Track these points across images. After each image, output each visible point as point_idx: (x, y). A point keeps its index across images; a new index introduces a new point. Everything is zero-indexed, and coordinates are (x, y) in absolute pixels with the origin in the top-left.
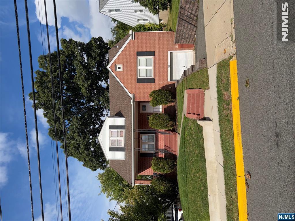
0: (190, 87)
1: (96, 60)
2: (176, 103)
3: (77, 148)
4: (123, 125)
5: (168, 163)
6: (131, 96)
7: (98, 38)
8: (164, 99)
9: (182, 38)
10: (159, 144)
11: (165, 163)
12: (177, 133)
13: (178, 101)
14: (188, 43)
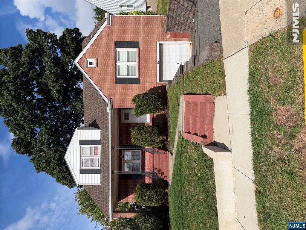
0: (190, 91)
1: (70, 56)
2: (168, 112)
3: (48, 163)
4: (98, 139)
5: (156, 193)
6: (107, 101)
7: (74, 29)
8: (151, 106)
9: (175, 24)
10: (146, 163)
11: (153, 193)
12: (168, 151)
13: (170, 109)
14: (184, 31)
